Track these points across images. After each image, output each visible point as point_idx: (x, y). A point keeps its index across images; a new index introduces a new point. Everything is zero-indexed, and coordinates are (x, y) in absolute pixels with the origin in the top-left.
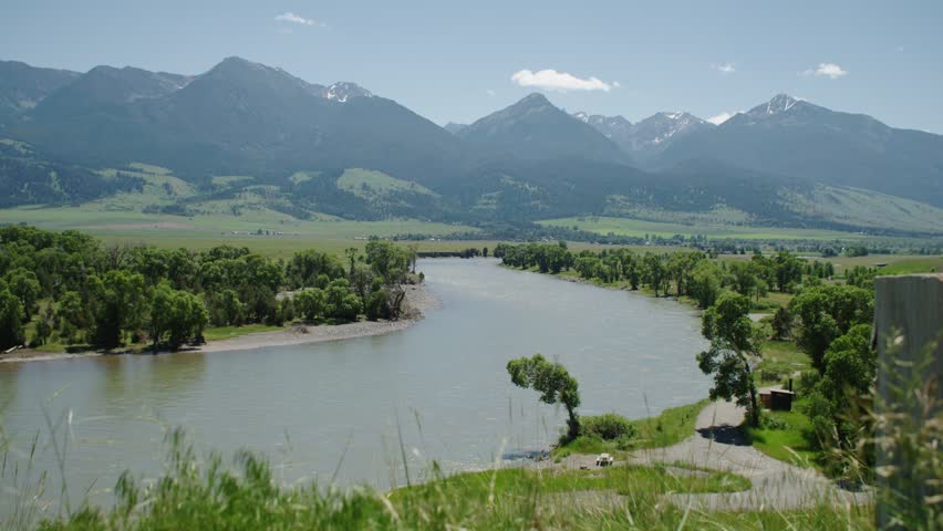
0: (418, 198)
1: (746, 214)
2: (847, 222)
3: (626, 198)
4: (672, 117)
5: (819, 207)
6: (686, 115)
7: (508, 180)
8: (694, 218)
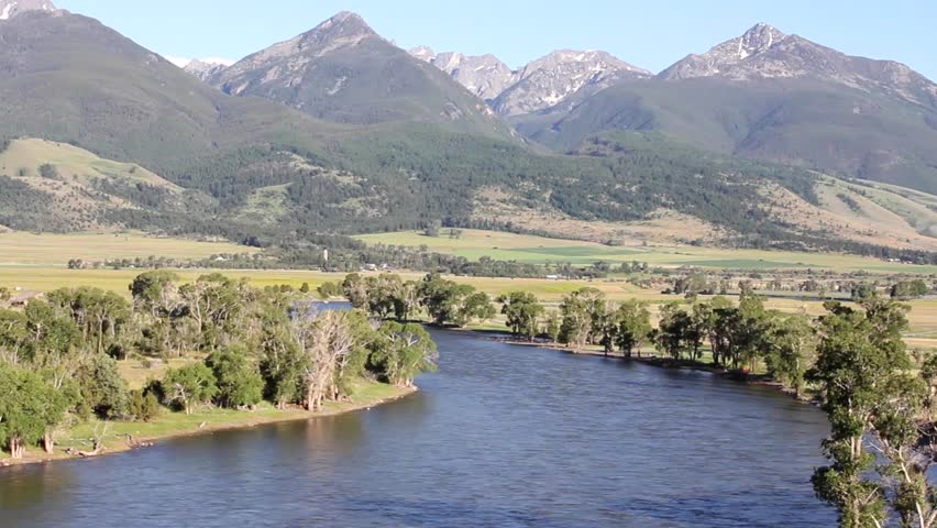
0: (142, 193)
1: (707, 227)
2: (874, 241)
3: (506, 196)
4: (579, 58)
5: (826, 216)
6: (602, 56)
7: (300, 163)
8: (621, 233)
